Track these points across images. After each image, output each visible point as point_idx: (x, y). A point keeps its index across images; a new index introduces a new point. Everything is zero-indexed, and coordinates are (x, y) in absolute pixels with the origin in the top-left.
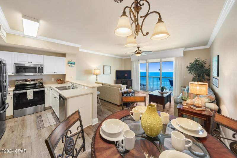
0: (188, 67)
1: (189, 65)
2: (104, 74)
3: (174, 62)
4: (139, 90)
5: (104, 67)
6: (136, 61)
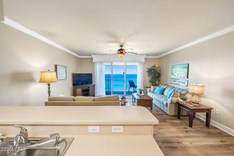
5: (56, 66)
6: (99, 63)
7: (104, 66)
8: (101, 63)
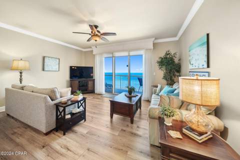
0: (158, 62)
1: (160, 60)
2: (43, 70)
3: (144, 56)
4: (104, 92)
5: (44, 58)
6: (99, 54)
7: (104, 59)
8: (101, 54)
